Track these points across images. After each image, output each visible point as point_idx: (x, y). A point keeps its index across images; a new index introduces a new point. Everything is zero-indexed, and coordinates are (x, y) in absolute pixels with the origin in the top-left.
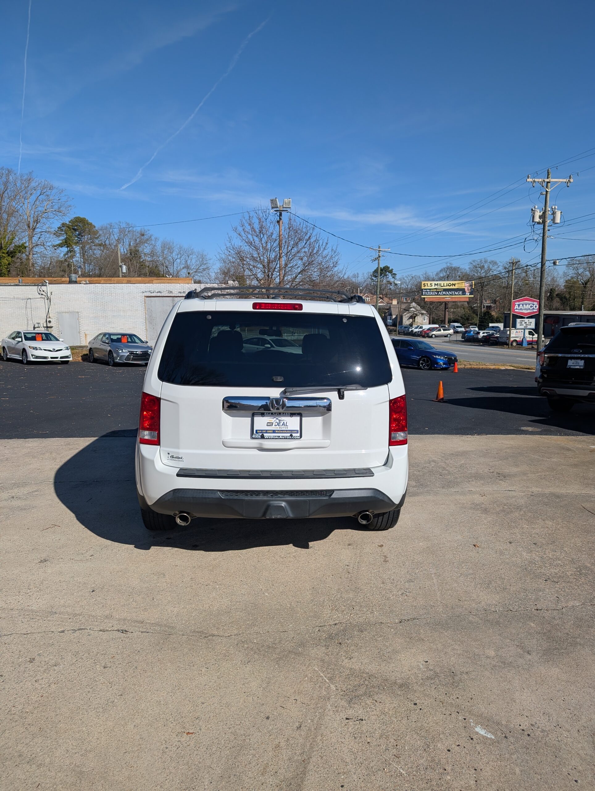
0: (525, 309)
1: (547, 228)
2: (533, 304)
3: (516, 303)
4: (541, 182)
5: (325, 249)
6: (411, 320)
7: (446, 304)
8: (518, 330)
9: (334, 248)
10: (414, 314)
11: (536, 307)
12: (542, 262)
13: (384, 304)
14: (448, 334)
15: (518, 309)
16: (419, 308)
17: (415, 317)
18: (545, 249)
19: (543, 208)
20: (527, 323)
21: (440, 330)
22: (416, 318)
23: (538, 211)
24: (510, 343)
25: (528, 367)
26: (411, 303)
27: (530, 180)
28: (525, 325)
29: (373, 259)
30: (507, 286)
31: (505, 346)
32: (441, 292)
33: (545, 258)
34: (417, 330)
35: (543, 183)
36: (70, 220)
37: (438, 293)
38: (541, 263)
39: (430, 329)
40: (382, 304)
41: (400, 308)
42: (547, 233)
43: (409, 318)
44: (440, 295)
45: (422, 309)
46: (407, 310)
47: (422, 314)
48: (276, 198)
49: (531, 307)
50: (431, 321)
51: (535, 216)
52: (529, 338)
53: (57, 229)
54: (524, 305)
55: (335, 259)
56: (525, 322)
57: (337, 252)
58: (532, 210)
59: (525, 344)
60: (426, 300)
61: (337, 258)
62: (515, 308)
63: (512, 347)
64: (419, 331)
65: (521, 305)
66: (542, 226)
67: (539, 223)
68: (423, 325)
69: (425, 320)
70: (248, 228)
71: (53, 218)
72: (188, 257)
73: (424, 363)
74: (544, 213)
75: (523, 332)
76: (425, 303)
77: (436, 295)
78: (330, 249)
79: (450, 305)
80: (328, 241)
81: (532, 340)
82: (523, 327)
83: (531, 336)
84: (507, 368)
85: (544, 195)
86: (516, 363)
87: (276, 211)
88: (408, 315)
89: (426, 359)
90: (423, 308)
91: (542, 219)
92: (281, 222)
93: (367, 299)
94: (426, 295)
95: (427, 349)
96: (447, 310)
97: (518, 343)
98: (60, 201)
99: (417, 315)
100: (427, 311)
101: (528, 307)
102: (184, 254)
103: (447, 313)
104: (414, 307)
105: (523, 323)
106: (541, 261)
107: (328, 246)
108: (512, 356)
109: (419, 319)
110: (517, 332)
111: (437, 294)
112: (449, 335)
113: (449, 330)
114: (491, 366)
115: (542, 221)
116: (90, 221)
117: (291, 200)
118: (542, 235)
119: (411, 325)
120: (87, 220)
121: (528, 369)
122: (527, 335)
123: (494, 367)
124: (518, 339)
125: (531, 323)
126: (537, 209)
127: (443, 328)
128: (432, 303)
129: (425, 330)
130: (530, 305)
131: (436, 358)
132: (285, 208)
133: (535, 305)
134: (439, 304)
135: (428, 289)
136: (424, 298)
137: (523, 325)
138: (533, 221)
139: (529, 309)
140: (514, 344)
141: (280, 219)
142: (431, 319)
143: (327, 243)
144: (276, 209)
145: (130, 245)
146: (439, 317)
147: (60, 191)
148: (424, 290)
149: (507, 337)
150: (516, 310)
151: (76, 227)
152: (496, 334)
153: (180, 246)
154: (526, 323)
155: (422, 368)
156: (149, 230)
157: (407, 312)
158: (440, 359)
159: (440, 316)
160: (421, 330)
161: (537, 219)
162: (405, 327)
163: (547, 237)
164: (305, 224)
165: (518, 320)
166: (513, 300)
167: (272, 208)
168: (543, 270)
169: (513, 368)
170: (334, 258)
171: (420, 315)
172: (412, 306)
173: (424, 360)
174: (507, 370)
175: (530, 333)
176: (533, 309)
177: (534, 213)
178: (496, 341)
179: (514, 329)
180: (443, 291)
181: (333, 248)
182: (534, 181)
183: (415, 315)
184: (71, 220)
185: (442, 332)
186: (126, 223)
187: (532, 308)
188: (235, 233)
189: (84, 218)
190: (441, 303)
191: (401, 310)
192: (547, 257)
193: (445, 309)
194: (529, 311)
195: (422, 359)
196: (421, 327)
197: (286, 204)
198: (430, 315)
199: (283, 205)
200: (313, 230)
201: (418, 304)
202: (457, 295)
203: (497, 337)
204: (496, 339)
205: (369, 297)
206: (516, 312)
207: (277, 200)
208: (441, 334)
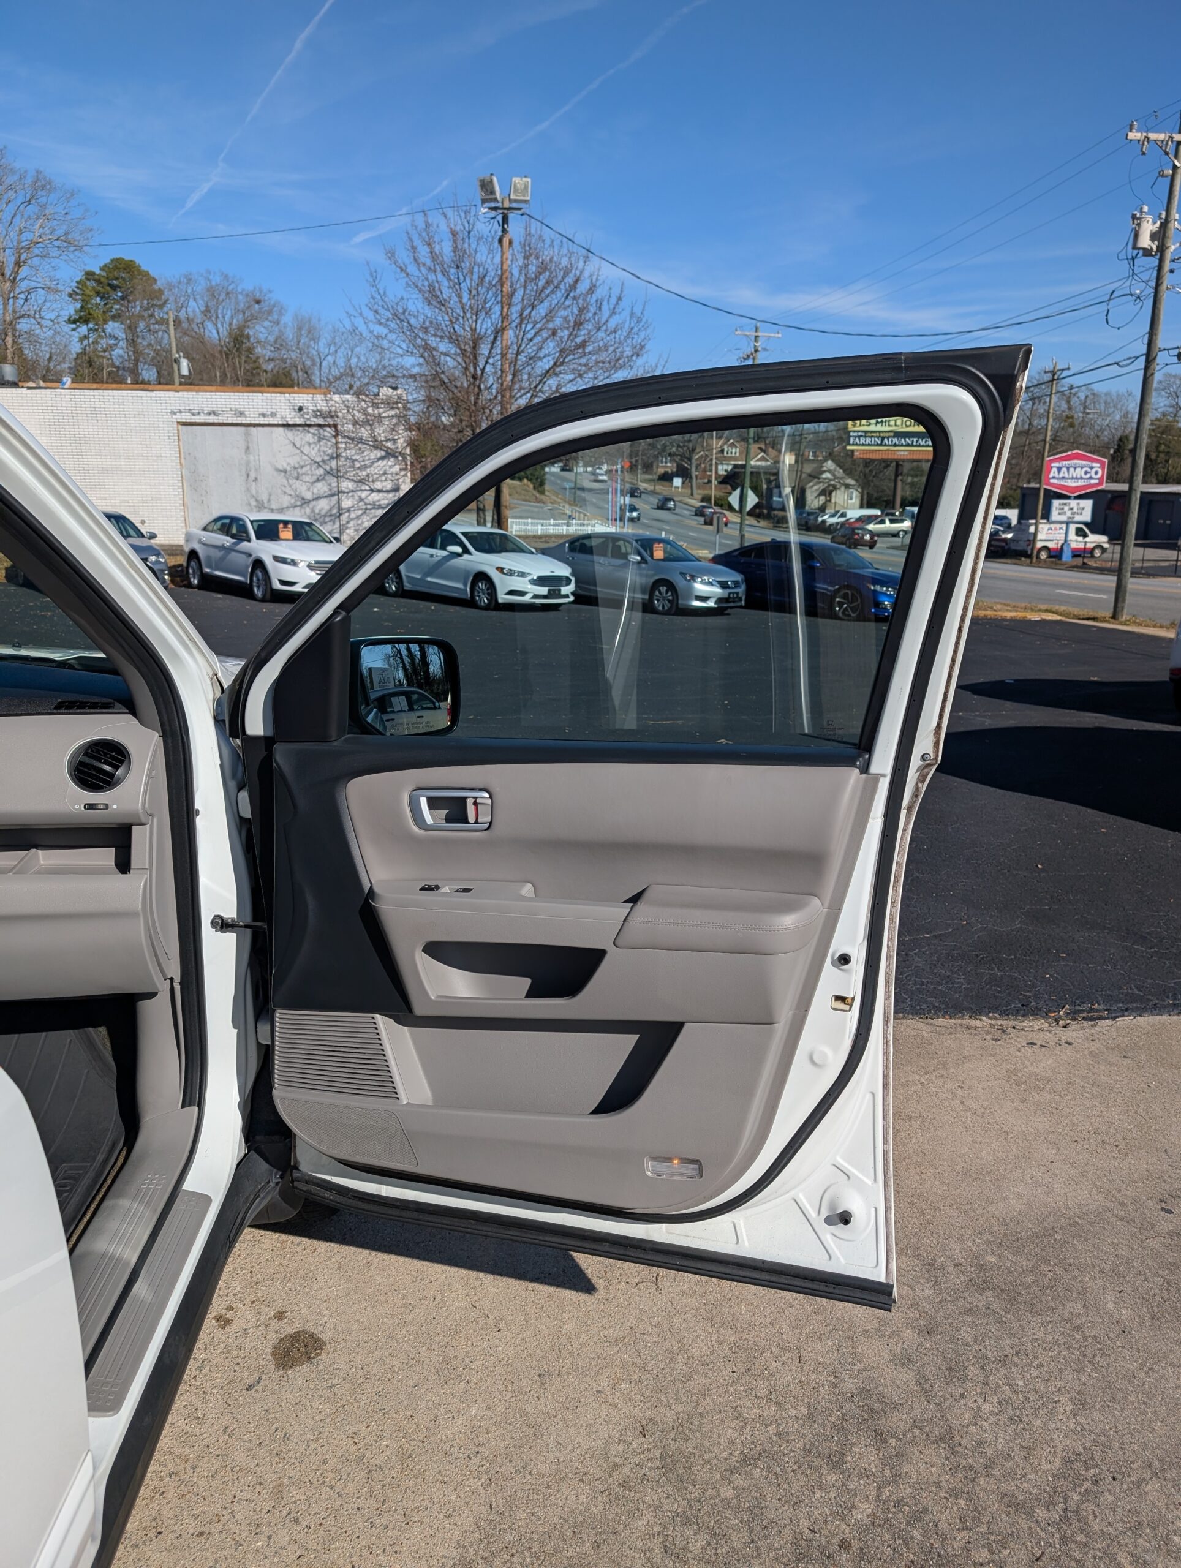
0: (1073, 478)
1: (1167, 265)
2: (1092, 468)
3: (1053, 465)
4: (1162, 141)
5: (613, 312)
6: (822, 499)
7: (898, 464)
8: (1052, 526)
9: (638, 310)
10: (829, 486)
11: (1096, 473)
12: (1148, 354)
13: (769, 463)
14: (899, 532)
15: (1058, 479)
16: (840, 472)
17: (830, 493)
18: (1159, 318)
19: (1160, 214)
20: (1075, 510)
21: (882, 522)
22: (834, 494)
23: (1150, 218)
24: (1035, 552)
25: (1091, 614)
26: (825, 460)
27: (1134, 135)
28: (1069, 513)
29: (741, 355)
30: (1029, 430)
31: (1023, 559)
32: (888, 438)
33: (1156, 344)
34: (834, 520)
35: (1167, 144)
36: (102, 264)
37: (882, 440)
38: (1144, 357)
39: (860, 519)
40: (763, 463)
41: (801, 471)
42: (1167, 280)
43: (819, 495)
44: (885, 445)
45: (847, 474)
46: (815, 476)
47: (847, 486)
48: (492, 175)
49: (1086, 473)
50: (865, 501)
51: (1141, 232)
52: (1076, 542)
53: (76, 284)
54: (1072, 470)
55: (637, 340)
56: (1071, 506)
57: (644, 320)
58: (1134, 217)
59: (1067, 557)
60: (856, 454)
61: (642, 335)
62: (1051, 475)
63: (1040, 563)
64: (837, 524)
65: (1064, 470)
66: (1155, 262)
67: (1147, 252)
68: (847, 508)
69: (851, 499)
70: (423, 251)
71: (58, 258)
72: (352, 352)
73: (844, 603)
74: (1164, 225)
75: (1064, 528)
76: (854, 462)
77: (878, 445)
78: (626, 314)
79: (906, 468)
80: (622, 291)
81: (1085, 548)
82: (1064, 518)
83: (1080, 539)
84: (1044, 617)
85: (1167, 176)
86: (1061, 603)
87: (491, 209)
88: (816, 487)
89: (849, 592)
90: (849, 472)
91: (1156, 242)
92: (506, 241)
93: (734, 451)
94: (857, 444)
95: (854, 568)
96: (900, 477)
97: (1052, 554)
98: (69, 217)
99: (835, 488)
100: (856, 480)
101: (1079, 472)
102: (342, 344)
103: (899, 484)
104: (829, 471)
105: (1066, 508)
106: (1145, 351)
107: (622, 304)
108: (1044, 584)
109: (839, 497)
110: (1050, 529)
111: (879, 442)
112: (901, 533)
113: (902, 521)
114: (1007, 610)
115: (1158, 247)
116: (144, 268)
117: (529, 180)
118: (1153, 284)
119: (822, 509)
120: (139, 266)
121: (1094, 619)
122: (1072, 536)
123: (1013, 614)
124: (1051, 545)
125: (1083, 508)
126: (1147, 213)
127: (891, 517)
128: (868, 463)
129: (852, 520)
130: (1084, 469)
131: (875, 591)
132: (516, 201)
133: (1094, 470)
134: (883, 465)
135: (862, 432)
136: (852, 451)
137: (1065, 513)
138: (1135, 247)
139: (1081, 478)
140: (1043, 555)
141: (504, 231)
142: (865, 497)
143: (620, 299)
144: (493, 205)
145: (231, 324)
146: (880, 494)
147: (68, 195)
148: (852, 434)
149: (1029, 541)
150: (1052, 481)
151: (115, 282)
152: (1004, 532)
153: (334, 327)
154: (1072, 509)
155: (840, 614)
156: (270, 292)
157: (816, 480)
158: (885, 594)
159: (883, 491)
160: (843, 519)
161: (1145, 241)
162: (809, 514)
163: (1167, 288)
164: (565, 245)
165: (1056, 503)
166: (1048, 456)
167: (484, 201)
168: (1149, 374)
169: (1059, 618)
170: (636, 336)
171: (843, 488)
172: (825, 469)
173: (845, 596)
174: (1043, 622)
175: (1080, 532)
176: (1091, 478)
177: (1139, 225)
178: (1003, 547)
179: (1045, 521)
180: (894, 437)
181: (635, 310)
182: (1146, 137)
183: (831, 488)
184: (105, 265)
185: (888, 525)
186: (223, 274)
187: (1088, 476)
188: (394, 265)
189: (131, 261)
190: (886, 463)
191: (804, 476)
192: (1161, 342)
193: (897, 476)
194: (1080, 483)
195: (842, 592)
196: (843, 515)
197: (516, 191)
198: (863, 489)
199: (509, 195)
200: (585, 262)
201: (840, 464)
202: (923, 446)
203: (1005, 540)
204: (1003, 544)
205: (736, 447)
206: (1053, 485)
207: (495, 179)
208: (885, 530)
